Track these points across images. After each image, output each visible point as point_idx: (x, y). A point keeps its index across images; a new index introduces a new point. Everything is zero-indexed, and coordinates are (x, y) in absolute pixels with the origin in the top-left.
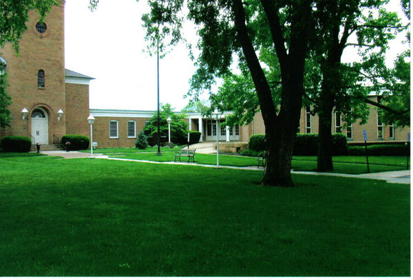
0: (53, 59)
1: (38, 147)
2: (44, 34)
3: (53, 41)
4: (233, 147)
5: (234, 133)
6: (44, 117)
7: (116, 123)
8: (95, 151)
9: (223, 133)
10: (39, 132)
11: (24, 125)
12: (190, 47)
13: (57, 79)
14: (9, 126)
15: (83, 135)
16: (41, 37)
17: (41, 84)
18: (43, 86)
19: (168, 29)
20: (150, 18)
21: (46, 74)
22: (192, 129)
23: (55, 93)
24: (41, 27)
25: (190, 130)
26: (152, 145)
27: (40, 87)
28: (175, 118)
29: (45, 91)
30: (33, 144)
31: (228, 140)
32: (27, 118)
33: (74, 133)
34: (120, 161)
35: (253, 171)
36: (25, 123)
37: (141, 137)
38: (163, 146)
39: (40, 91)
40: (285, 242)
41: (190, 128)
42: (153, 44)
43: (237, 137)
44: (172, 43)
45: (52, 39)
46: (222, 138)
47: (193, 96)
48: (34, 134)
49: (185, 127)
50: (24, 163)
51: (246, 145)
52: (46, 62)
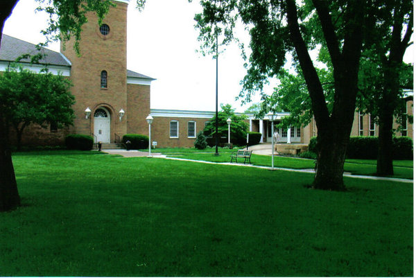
0: (115, 60)
1: (100, 145)
2: (107, 36)
3: (116, 43)
4: (293, 149)
5: (295, 134)
6: (106, 116)
7: (176, 123)
8: (153, 150)
9: (285, 135)
10: (102, 130)
11: (86, 124)
12: (243, 47)
13: (119, 79)
14: (72, 124)
15: (143, 134)
16: (105, 39)
17: (104, 84)
18: (106, 87)
19: (220, 29)
20: (203, 17)
21: (108, 75)
22: (253, 130)
23: (117, 93)
24: (105, 29)
25: (251, 131)
26: (212, 146)
27: (103, 88)
28: (235, 119)
29: (107, 91)
30: (95, 142)
31: (289, 142)
32: (90, 118)
33: (135, 133)
34: (176, 160)
35: (309, 174)
36: (88, 122)
37: (200, 137)
38: (222, 146)
39: (103, 91)
40: (317, 249)
41: (251, 129)
42: (207, 44)
43: (299, 139)
44: (224, 43)
45: (115, 41)
46: (283, 140)
47: (245, 97)
48: (96, 133)
49: (245, 128)
50: (84, 161)
51: (306, 147)
52: (109, 63)
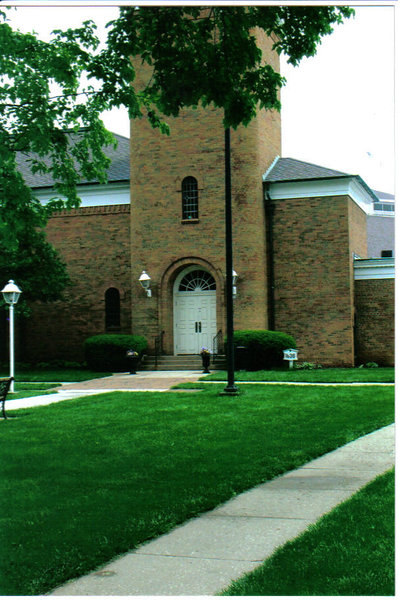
10: (202, 324)
11: (150, 310)
17: (190, 210)
18: (196, 215)
27: (188, 219)
29: (199, 226)
32: (157, 294)
36: (154, 304)
39: (187, 228)
